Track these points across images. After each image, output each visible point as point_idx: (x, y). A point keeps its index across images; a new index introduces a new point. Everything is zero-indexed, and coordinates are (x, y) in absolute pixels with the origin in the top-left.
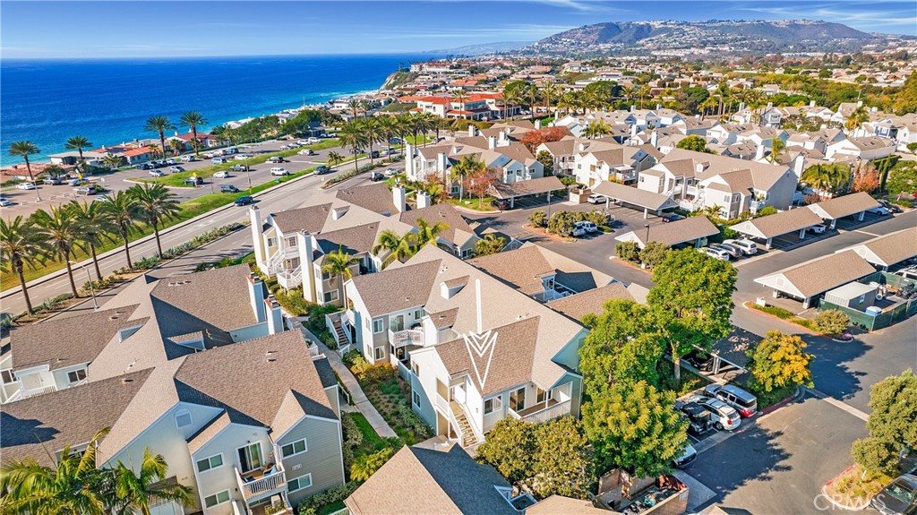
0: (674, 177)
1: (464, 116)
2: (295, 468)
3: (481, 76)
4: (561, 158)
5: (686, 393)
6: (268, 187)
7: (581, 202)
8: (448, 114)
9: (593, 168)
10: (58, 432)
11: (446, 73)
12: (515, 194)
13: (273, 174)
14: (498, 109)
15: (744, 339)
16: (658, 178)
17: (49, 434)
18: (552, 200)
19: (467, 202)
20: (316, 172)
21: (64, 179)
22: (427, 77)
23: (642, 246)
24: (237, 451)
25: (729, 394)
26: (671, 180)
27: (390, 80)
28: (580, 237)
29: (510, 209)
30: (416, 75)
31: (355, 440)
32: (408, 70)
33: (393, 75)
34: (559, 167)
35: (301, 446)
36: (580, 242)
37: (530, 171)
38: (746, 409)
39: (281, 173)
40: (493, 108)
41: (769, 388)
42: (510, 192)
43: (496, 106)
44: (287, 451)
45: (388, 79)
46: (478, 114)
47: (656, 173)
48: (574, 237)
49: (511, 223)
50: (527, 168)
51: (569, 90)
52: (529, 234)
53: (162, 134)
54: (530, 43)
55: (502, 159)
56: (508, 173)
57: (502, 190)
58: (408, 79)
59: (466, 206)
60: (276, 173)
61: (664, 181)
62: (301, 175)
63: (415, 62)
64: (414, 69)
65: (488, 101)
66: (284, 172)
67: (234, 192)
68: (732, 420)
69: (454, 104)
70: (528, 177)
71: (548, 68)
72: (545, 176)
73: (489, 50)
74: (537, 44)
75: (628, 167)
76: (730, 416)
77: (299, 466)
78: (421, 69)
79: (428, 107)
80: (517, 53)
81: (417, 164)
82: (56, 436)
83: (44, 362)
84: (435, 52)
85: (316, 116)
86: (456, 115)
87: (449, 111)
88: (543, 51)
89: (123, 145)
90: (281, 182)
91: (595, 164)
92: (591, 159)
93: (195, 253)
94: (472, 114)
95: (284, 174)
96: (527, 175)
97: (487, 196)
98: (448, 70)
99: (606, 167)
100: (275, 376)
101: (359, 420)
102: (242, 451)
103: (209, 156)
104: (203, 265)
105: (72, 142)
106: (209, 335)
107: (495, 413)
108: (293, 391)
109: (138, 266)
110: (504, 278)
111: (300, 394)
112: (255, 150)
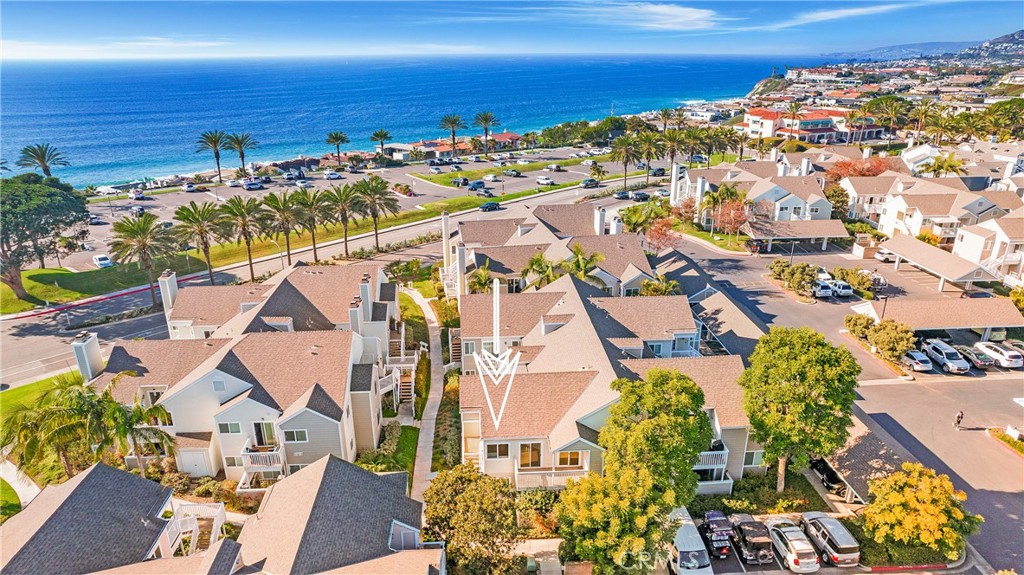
0: (1007, 240)
1: (797, 136)
2: (296, 454)
3: (874, 87)
4: (868, 199)
5: (779, 512)
6: (524, 195)
7: (865, 257)
8: (778, 132)
9: (900, 215)
10: (148, 372)
11: (830, 81)
12: (774, 235)
13: (538, 183)
14: (847, 130)
15: (888, 467)
16: (982, 240)
17: (142, 371)
18: (828, 250)
19: (717, 238)
20: (581, 185)
21: (362, 168)
22: (803, 86)
23: (877, 322)
24: (253, 426)
25: (823, 529)
26: (1004, 244)
27: (759, 87)
28: (825, 299)
29: (766, 252)
30: (791, 83)
31: (385, 450)
32: (783, 77)
33: (763, 82)
34: (863, 210)
35: (302, 436)
36: (821, 304)
37: (812, 210)
38: (836, 555)
39: (545, 182)
40: (842, 128)
41: (879, 538)
42: (769, 233)
43: (846, 126)
44: (289, 436)
45: (756, 86)
46: (817, 135)
47: (983, 232)
48: (817, 298)
49: (751, 269)
50: (808, 206)
51: (964, 110)
52: (763, 285)
53: (454, 132)
54: (977, 43)
55: (777, 192)
56: (782, 209)
57: (758, 229)
58: (779, 87)
59: (714, 242)
60: (541, 182)
61: (993, 244)
62: (567, 186)
63: (792, 68)
64: (791, 75)
65: (835, 119)
66: (548, 181)
67: (488, 197)
68: (800, 561)
69: (787, 121)
70: (808, 217)
71: (979, 79)
72: (832, 218)
73: (913, 52)
74: (987, 44)
75: (954, 219)
76: (801, 555)
77: (300, 454)
78: (799, 75)
79: (755, 122)
80: (951, 56)
81: (681, 187)
82: (145, 374)
83: (190, 318)
84: (836, 55)
85: (620, 125)
86: (787, 134)
87: (780, 128)
88: (994, 54)
89: (439, 140)
90: (540, 191)
91: (904, 211)
92: (900, 205)
93: (409, 251)
94: (807, 134)
95: (548, 184)
96: (807, 214)
97: (742, 233)
98: (833, 78)
99: (918, 216)
100: (310, 369)
101: (410, 434)
102: (258, 426)
103: (495, 158)
104: (397, 263)
105: (376, 135)
106: (310, 323)
107: (500, 461)
108: (317, 385)
109: (354, 254)
110: (626, 326)
111: (322, 390)
112: (543, 156)
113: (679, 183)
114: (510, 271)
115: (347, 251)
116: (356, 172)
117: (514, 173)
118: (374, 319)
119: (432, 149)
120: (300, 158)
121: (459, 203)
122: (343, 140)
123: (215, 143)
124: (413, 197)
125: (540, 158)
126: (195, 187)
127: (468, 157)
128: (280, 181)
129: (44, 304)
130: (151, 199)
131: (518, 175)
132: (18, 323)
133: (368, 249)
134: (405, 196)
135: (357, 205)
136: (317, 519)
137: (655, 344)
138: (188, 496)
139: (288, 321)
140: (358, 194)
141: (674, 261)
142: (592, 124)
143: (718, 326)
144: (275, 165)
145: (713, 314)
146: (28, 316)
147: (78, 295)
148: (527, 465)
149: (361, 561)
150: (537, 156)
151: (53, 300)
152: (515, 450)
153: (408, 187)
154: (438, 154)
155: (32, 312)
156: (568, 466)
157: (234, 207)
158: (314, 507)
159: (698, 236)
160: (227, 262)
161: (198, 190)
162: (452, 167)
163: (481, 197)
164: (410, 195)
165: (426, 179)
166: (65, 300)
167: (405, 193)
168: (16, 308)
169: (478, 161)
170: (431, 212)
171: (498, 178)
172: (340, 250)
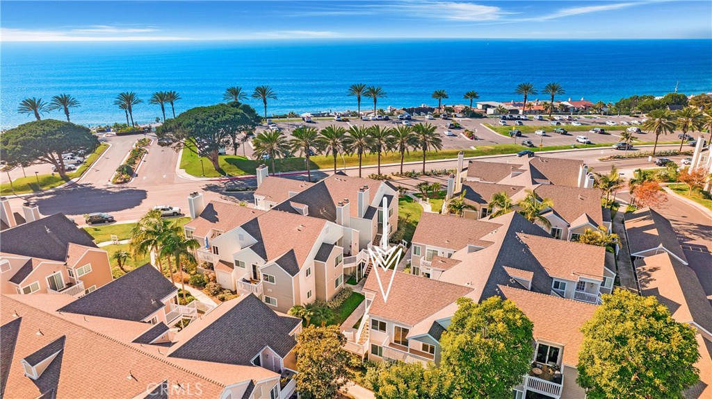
2: (269, 290)
6: (562, 149)
10: (218, 221)
13: (578, 141)
17: (216, 220)
20: (614, 147)
24: (252, 266)
35: (272, 280)
39: (583, 141)
44: (266, 277)
60: (580, 140)
62: (601, 146)
66: (585, 140)
67: (530, 146)
77: (271, 290)
83: (264, 195)
85: (681, 100)
90: (575, 147)
100: (293, 239)
101: (357, 299)
102: (254, 267)
103: (556, 118)
104: (426, 183)
105: (468, 94)
106: (323, 211)
107: (379, 333)
108: (292, 250)
109: (406, 174)
110: (539, 261)
111: (294, 254)
112: (597, 121)
113: (701, 154)
114: (485, 202)
115: (401, 171)
116: (446, 119)
117: (562, 131)
118: (365, 217)
119: (518, 108)
120: (422, 106)
121: (503, 148)
122: (445, 96)
123: (359, 91)
124: (474, 140)
125: (594, 122)
126: (342, 118)
127: (534, 116)
128: (394, 120)
129: (225, 175)
130: (315, 123)
131: (565, 133)
132: (209, 183)
133: (417, 172)
134: (468, 139)
135: (413, 141)
136: (213, 328)
137: (560, 281)
138: (215, 298)
139: (305, 208)
140: (414, 133)
141: (644, 219)
142: (657, 98)
143: (648, 282)
144: (404, 109)
145: (650, 270)
146: (215, 180)
147: (243, 173)
148: (398, 342)
149: (225, 363)
150: (593, 120)
151: (230, 174)
152: (391, 328)
153: (472, 132)
154: (521, 112)
155: (218, 178)
156: (428, 353)
157: (329, 132)
158: (217, 321)
159: (701, 202)
160: (330, 166)
161: (343, 121)
162: (517, 122)
163: (524, 146)
164: (472, 139)
165: (492, 129)
166: (236, 174)
167: (469, 137)
168: (212, 175)
169: (541, 119)
170: (479, 152)
171: (546, 134)
172: (398, 169)
